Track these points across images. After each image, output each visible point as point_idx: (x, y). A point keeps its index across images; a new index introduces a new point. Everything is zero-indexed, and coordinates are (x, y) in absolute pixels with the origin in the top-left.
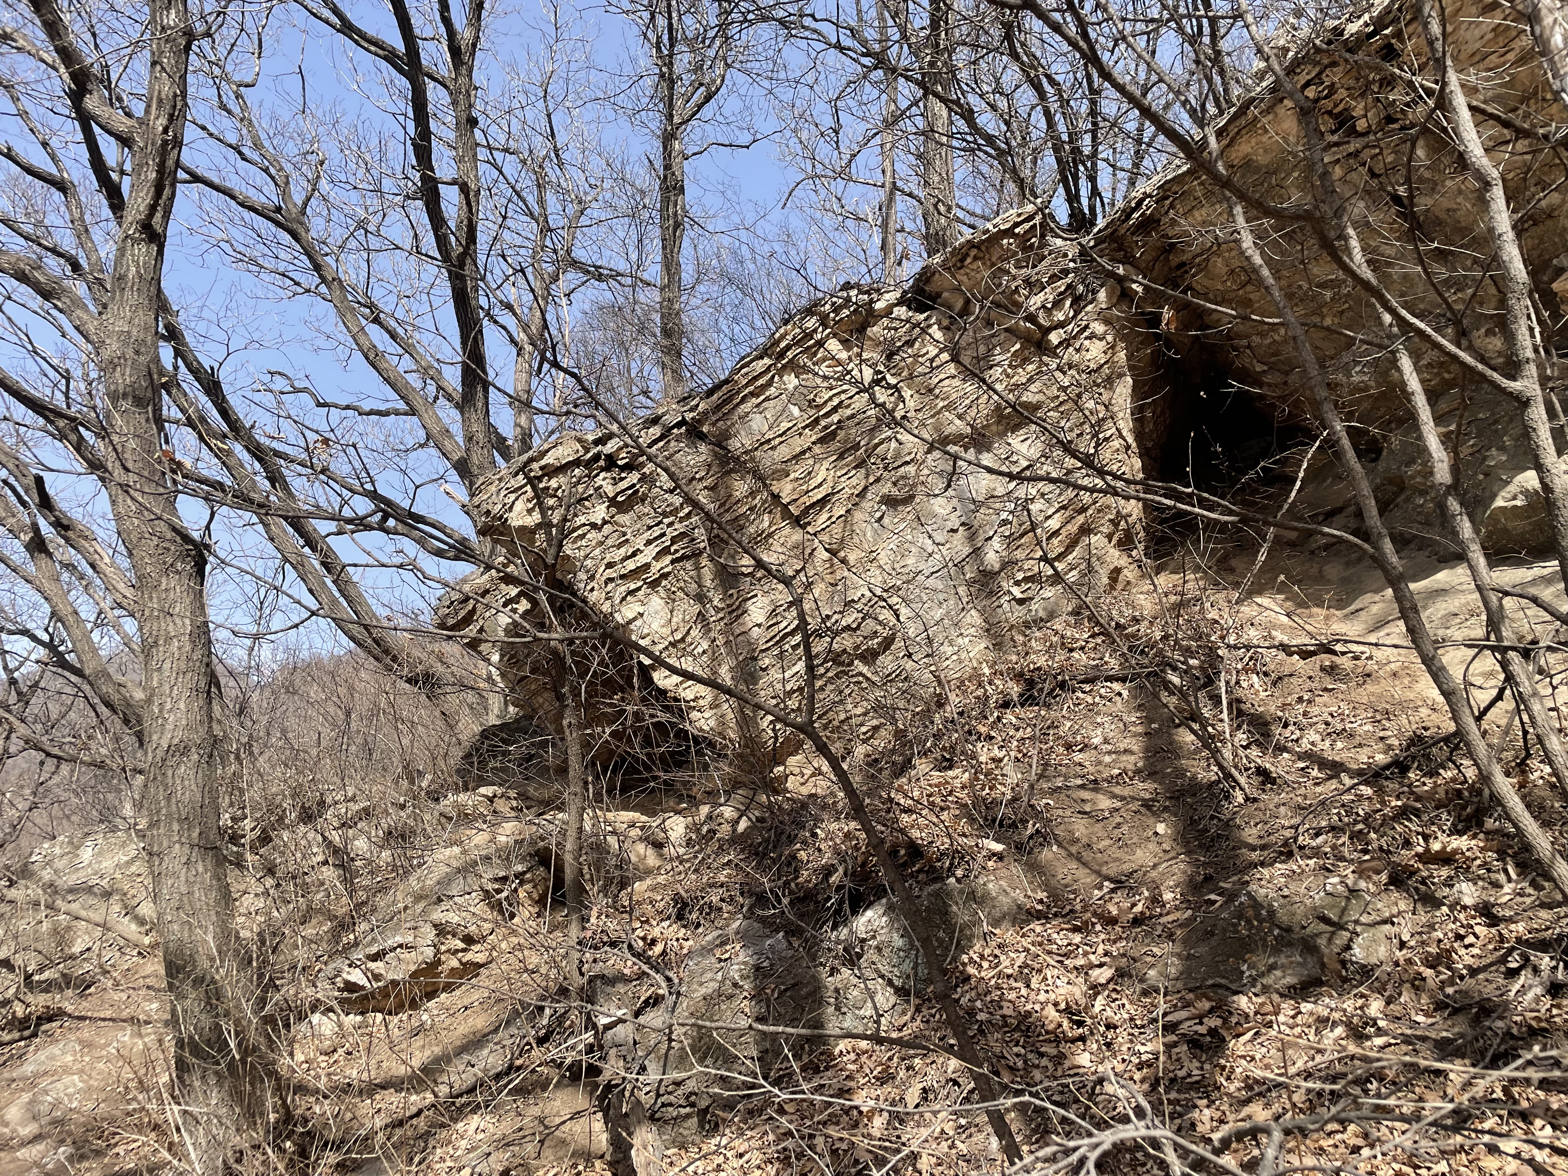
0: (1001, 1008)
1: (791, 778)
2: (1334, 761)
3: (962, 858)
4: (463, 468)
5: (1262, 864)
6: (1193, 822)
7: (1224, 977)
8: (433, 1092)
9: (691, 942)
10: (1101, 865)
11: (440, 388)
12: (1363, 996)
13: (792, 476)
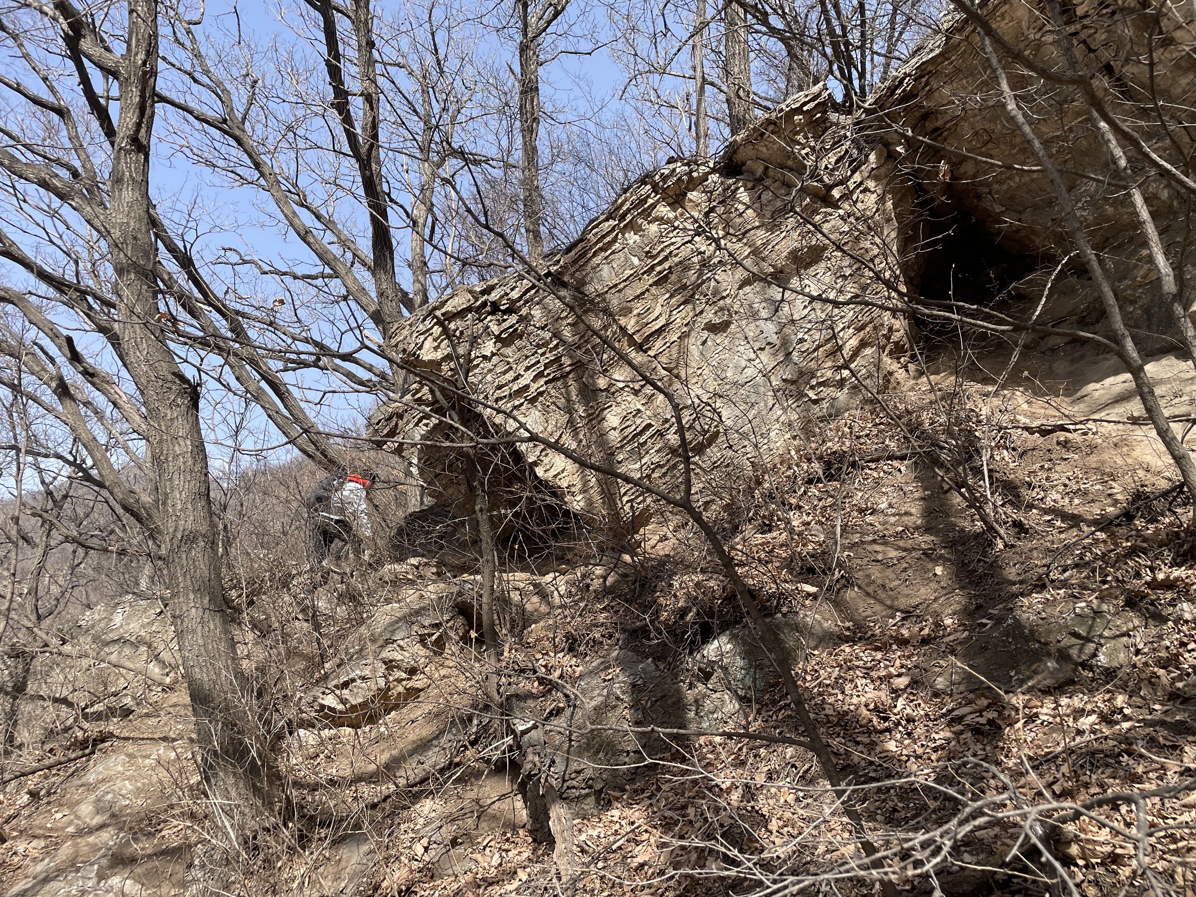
0: (824, 709)
2: (1073, 514)
3: (786, 598)
4: (377, 318)
5: (1022, 594)
6: (964, 564)
8: (395, 783)
9: (581, 668)
10: (893, 600)
11: (355, 255)
12: (1109, 691)
13: (635, 312)
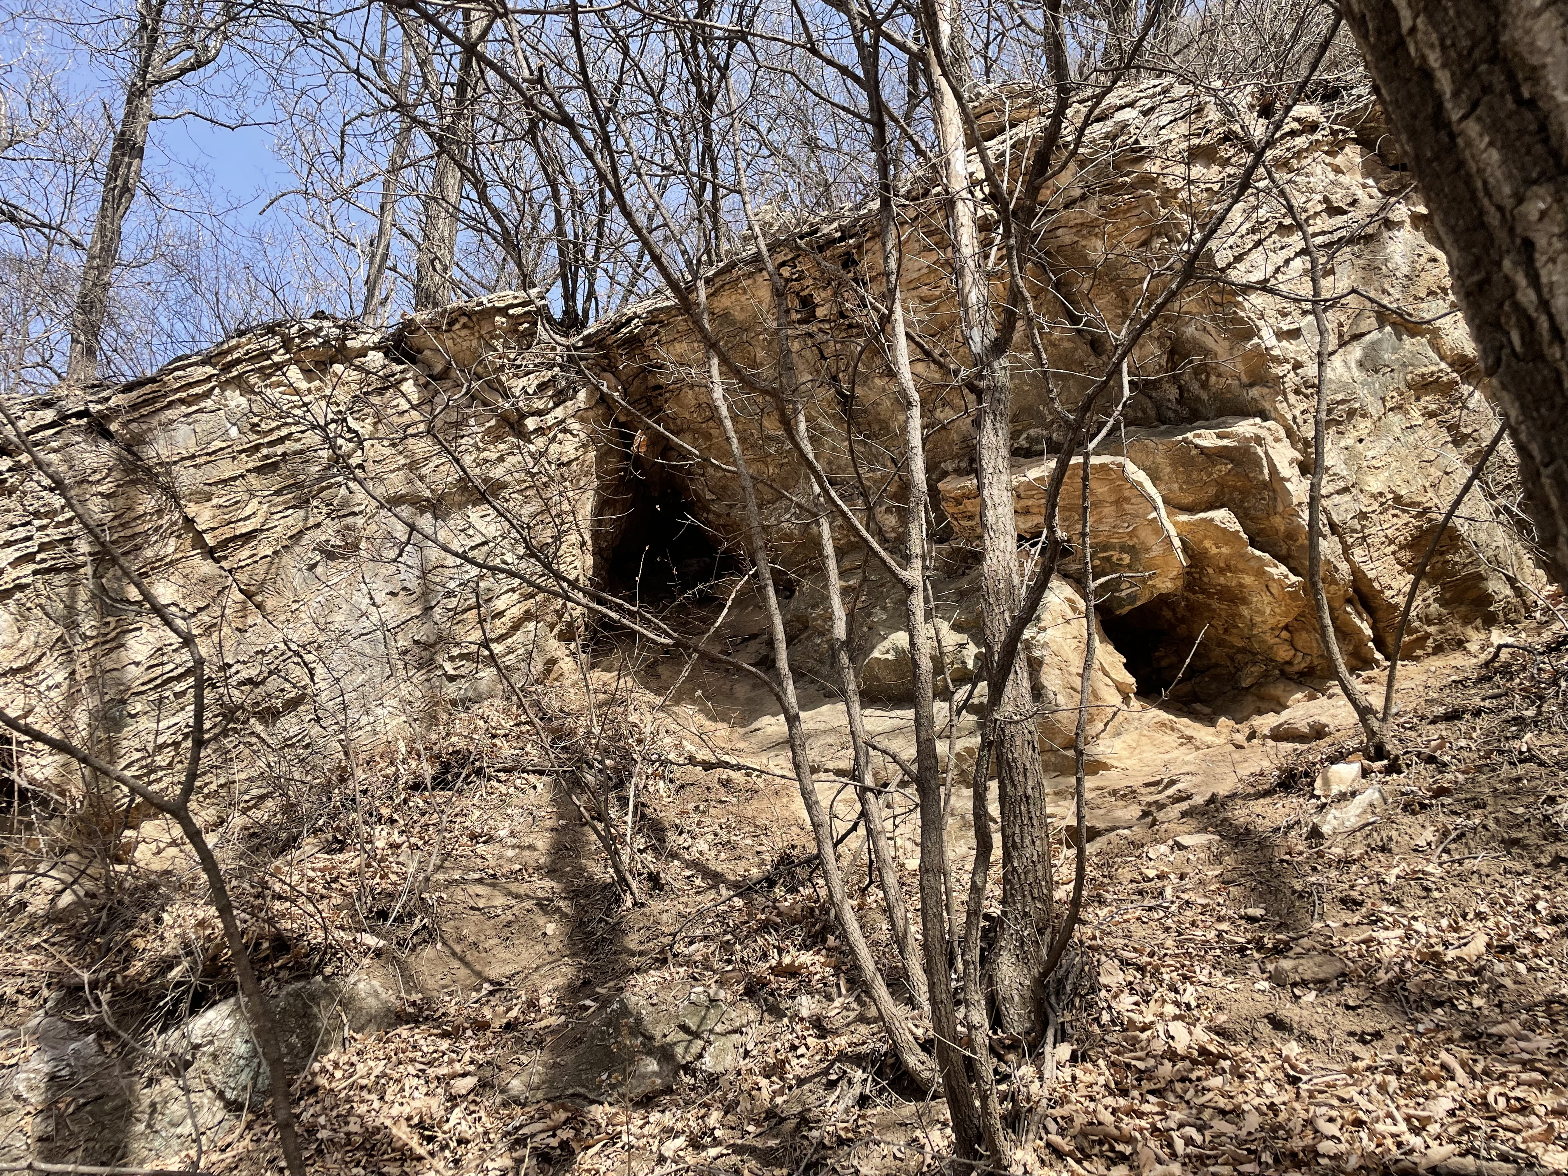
0: (347, 1124)
1: (142, 847)
2: (716, 872)
3: (335, 954)
5: (638, 970)
6: (581, 923)
7: (583, 1086)
10: (483, 966)
12: (705, 1105)
13: (215, 501)
